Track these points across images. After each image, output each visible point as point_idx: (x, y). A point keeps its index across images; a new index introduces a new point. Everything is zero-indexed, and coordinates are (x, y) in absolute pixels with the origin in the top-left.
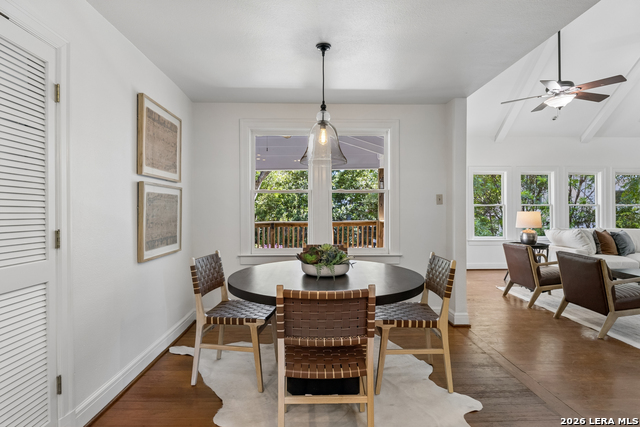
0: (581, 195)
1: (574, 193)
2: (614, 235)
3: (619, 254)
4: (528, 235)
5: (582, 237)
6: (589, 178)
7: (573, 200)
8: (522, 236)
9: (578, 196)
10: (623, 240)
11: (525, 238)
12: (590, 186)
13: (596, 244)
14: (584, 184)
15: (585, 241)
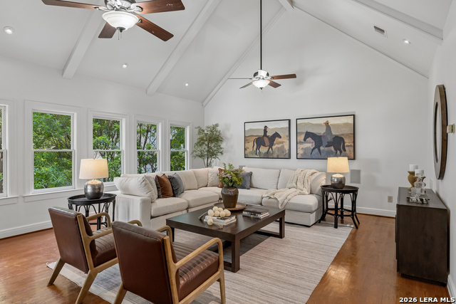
0: (148, 140)
1: (143, 139)
2: (171, 179)
3: (174, 196)
4: (93, 186)
5: (146, 184)
6: (153, 128)
7: (142, 145)
8: (86, 189)
9: (145, 142)
10: (176, 181)
11: (89, 190)
12: (153, 135)
13: (158, 188)
14: (149, 133)
15: (148, 188)
